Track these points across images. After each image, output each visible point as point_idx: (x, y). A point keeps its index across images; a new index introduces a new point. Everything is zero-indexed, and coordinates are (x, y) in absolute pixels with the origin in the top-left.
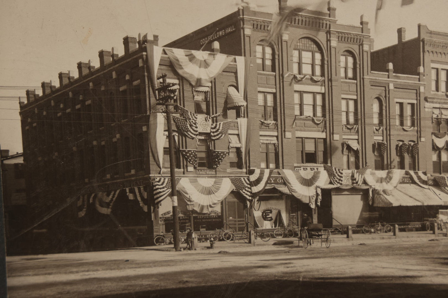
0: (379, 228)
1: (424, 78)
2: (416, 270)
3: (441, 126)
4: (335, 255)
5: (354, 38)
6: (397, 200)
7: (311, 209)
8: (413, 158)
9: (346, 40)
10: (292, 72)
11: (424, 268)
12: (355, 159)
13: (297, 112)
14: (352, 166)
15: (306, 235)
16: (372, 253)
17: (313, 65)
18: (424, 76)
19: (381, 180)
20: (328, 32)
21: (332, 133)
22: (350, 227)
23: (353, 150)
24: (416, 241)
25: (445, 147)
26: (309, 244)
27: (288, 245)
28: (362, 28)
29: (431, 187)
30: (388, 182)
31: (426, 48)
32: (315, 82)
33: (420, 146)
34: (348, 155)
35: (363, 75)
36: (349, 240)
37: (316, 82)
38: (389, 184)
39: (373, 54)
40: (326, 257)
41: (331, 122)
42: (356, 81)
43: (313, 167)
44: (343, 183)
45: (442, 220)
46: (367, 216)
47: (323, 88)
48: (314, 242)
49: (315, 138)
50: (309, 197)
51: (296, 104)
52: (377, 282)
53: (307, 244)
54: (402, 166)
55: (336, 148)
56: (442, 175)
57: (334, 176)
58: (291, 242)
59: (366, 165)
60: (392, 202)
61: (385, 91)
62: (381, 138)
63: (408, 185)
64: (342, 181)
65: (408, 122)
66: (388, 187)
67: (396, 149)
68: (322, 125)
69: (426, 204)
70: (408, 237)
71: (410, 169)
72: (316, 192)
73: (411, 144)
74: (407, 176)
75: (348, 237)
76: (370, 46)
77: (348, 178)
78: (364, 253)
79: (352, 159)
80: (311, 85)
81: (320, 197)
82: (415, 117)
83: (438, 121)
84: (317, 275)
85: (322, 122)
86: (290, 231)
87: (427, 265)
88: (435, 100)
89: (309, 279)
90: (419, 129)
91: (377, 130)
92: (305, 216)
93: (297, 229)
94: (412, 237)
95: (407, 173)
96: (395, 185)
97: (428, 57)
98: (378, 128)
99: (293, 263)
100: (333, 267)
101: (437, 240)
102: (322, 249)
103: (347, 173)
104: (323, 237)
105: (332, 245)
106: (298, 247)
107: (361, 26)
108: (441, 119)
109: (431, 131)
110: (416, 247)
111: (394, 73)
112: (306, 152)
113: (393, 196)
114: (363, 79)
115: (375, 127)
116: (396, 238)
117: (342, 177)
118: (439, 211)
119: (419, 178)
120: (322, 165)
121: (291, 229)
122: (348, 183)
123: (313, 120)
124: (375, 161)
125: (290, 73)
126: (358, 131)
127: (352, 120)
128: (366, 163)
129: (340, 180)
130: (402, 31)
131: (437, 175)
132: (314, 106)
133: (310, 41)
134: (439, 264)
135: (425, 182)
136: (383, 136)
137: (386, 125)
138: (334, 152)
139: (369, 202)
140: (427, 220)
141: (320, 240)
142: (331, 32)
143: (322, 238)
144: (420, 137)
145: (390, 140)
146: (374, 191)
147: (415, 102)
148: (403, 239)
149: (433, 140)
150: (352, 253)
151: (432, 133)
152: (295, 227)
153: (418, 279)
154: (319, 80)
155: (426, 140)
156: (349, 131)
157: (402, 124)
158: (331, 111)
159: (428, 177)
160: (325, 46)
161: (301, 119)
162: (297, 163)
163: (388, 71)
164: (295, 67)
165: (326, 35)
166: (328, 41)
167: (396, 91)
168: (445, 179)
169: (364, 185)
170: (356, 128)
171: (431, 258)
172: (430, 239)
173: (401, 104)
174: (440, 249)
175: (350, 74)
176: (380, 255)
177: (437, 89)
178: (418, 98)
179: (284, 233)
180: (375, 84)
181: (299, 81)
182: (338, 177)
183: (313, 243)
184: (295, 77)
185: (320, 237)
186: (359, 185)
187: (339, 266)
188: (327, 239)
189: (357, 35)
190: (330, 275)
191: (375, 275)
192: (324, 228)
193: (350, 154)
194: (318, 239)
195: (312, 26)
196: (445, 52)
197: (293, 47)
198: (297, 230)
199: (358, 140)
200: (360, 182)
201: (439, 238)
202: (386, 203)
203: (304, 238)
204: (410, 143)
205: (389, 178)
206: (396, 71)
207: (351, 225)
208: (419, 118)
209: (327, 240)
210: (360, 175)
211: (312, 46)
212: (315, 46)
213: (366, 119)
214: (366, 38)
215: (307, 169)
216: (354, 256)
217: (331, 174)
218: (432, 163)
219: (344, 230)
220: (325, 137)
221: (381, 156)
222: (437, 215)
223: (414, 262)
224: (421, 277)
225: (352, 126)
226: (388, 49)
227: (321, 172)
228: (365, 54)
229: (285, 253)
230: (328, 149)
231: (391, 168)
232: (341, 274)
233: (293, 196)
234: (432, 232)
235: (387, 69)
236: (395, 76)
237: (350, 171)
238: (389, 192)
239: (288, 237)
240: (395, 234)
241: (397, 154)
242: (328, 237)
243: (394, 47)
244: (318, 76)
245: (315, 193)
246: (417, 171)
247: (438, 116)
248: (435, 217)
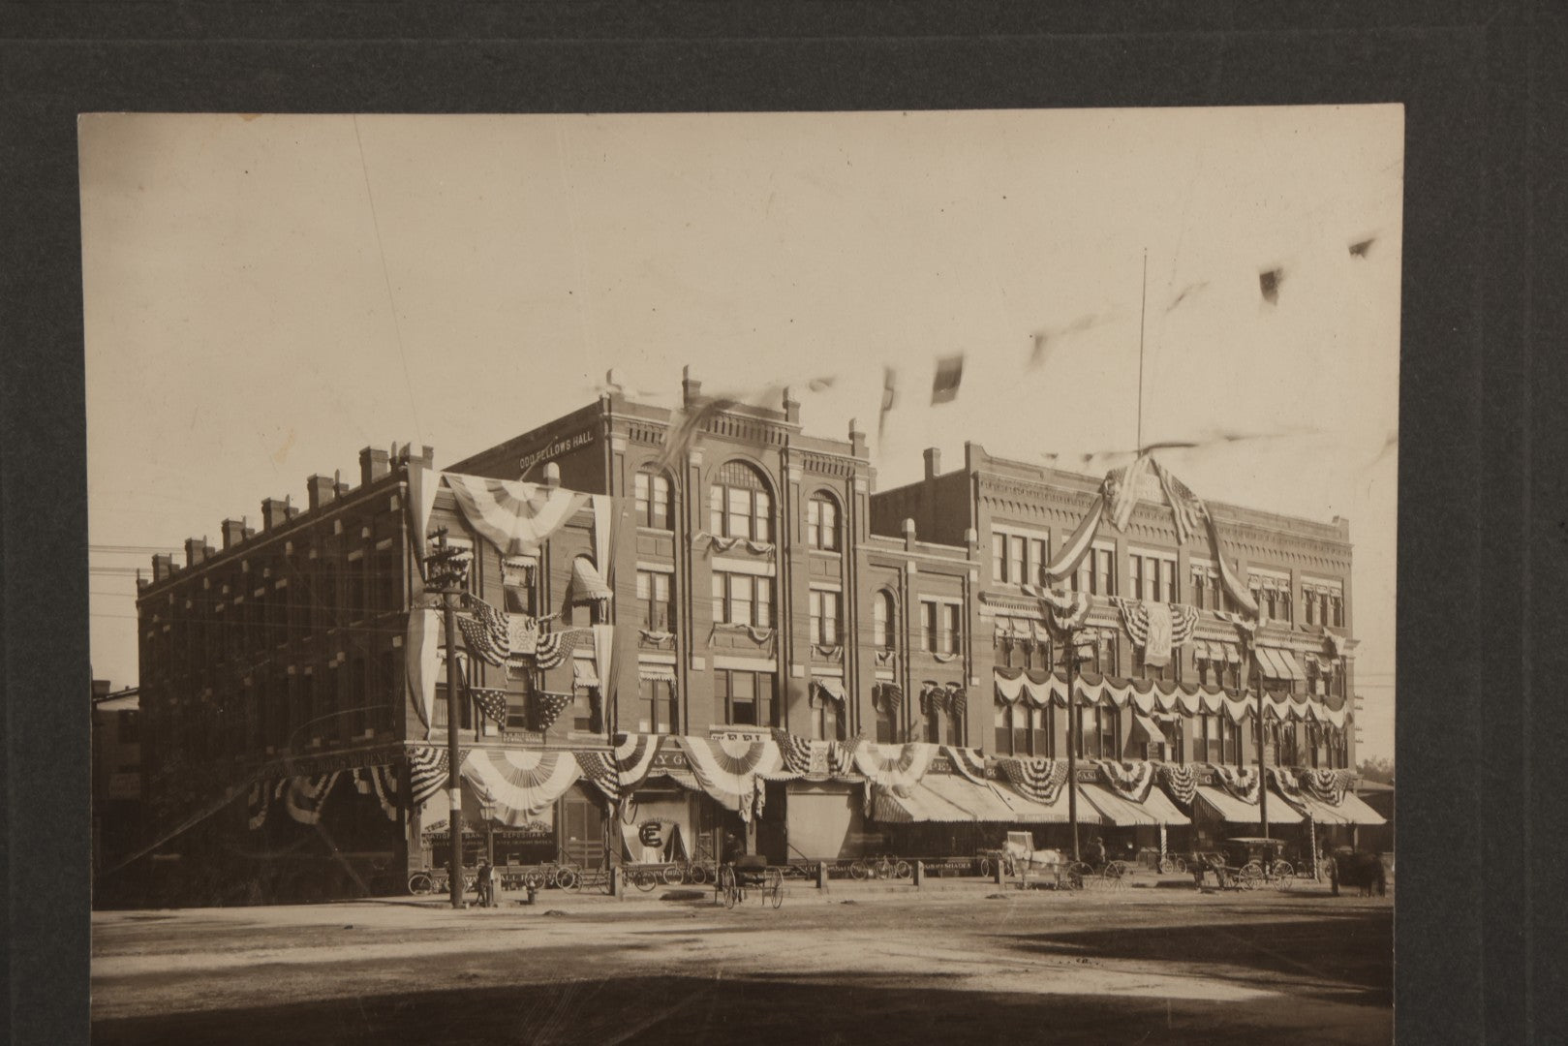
0: (884, 869)
1: (978, 552)
2: (959, 961)
3: (1011, 653)
4: (791, 925)
5: (836, 466)
6: (922, 808)
7: (743, 824)
8: (956, 719)
9: (820, 468)
10: (709, 531)
11: (976, 956)
12: (837, 717)
13: (718, 616)
14: (831, 732)
15: (732, 880)
16: (868, 922)
17: (752, 519)
18: (978, 548)
19: (889, 765)
20: (784, 452)
21: (789, 662)
22: (823, 865)
23: (833, 699)
24: (961, 898)
25: (1021, 699)
26: (737, 900)
27: (693, 902)
28: (853, 446)
29: (991, 783)
30: (904, 770)
31: (983, 491)
32: (756, 553)
33: (969, 694)
34: (822, 710)
35: (855, 543)
36: (821, 893)
37: (758, 553)
38: (905, 774)
39: (874, 500)
40: (771, 929)
41: (788, 639)
42: (839, 555)
43: (749, 732)
44: (810, 768)
45: (1013, 854)
46: (860, 841)
47: (773, 566)
48: (749, 896)
49: (754, 672)
50: (740, 797)
51: (717, 598)
52: (878, 987)
53: (734, 899)
54: (932, 736)
55: (798, 695)
56: (1015, 758)
57: (793, 753)
58: (700, 895)
59: (859, 732)
60: (911, 811)
61: (900, 577)
63: (947, 776)
64: (808, 764)
65: (945, 643)
66: (904, 779)
67: (922, 699)
68: (769, 644)
69: (980, 819)
70: (943, 889)
71: (949, 743)
72: (755, 786)
73: (950, 690)
74: (943, 758)
75: (819, 886)
76: (870, 484)
77: (821, 758)
78: (852, 923)
79: (830, 718)
80: (747, 559)
81: (762, 799)
82: (960, 634)
83: (1006, 644)
84: (751, 966)
85: (770, 638)
86: (698, 870)
87: (982, 951)
88: (1000, 600)
89: (735, 975)
90: (968, 660)
91: (881, 658)
92: (729, 839)
93: (713, 866)
94: (953, 889)
95: (943, 752)
96: (918, 777)
97: (985, 511)
98: (883, 654)
99: (701, 941)
100: (787, 950)
101: (1003, 897)
102: (763, 911)
103: (819, 747)
104: (767, 884)
105: (787, 902)
106: (714, 904)
107: (851, 442)
108: (1012, 639)
109: (993, 663)
110: (959, 912)
111: (916, 540)
112: (735, 700)
113: (913, 799)
114: (855, 550)
115: (877, 653)
116: (918, 890)
117: (808, 756)
118: (1007, 835)
119: (968, 762)
120: (768, 730)
121: (701, 866)
122: (820, 770)
123: (750, 634)
124: (878, 722)
125: (703, 533)
126: (842, 660)
127: (830, 636)
128: (859, 727)
129: (804, 762)
130: (934, 455)
131: (1004, 757)
132: (754, 604)
133: (746, 467)
134: (1006, 948)
135: (979, 772)
136: (894, 672)
137: (902, 648)
138: (793, 703)
139: (864, 811)
140: (984, 854)
141: (761, 891)
142: (790, 451)
143: (763, 888)
144: (970, 676)
145: (908, 680)
146: (875, 787)
147: (959, 601)
148: (934, 893)
149: (995, 684)
150: (827, 921)
151: (994, 669)
152: (709, 861)
153: (963, 980)
154: (764, 549)
155: (981, 683)
156: (824, 658)
157: (933, 647)
158: (788, 614)
159: (985, 761)
160: (778, 479)
161: (725, 630)
162: (716, 724)
163: (904, 535)
164: (716, 521)
165: (778, 457)
166: (784, 469)
167: (921, 578)
168: (1020, 767)
169: (854, 774)
170: (838, 653)
171: (991, 935)
172: (989, 893)
173: (932, 606)
174: (1009, 915)
175: (828, 539)
176: (886, 926)
177: (1004, 578)
178: (967, 594)
179: (685, 874)
180: (878, 562)
181: (723, 550)
182: (801, 757)
183: (746, 897)
184: (714, 542)
185: (761, 885)
186: (843, 774)
187: (800, 950)
188: (775, 889)
189: (842, 460)
190: (781, 968)
191: (875, 970)
192: (769, 863)
193: (826, 708)
194: (757, 888)
195: (752, 438)
196: (1019, 501)
197: (711, 479)
198: (713, 868)
199: (843, 677)
200: (846, 769)
201: (1008, 892)
202: (898, 814)
203: (726, 886)
204: (949, 687)
205: (905, 762)
206: (921, 535)
207: (826, 861)
208: (967, 636)
209: (775, 892)
210: (847, 753)
211: (751, 478)
212: (756, 479)
213: (859, 635)
214: (860, 466)
215: (736, 736)
216: (831, 927)
217: (786, 749)
218: (994, 732)
219: (810, 871)
220: (774, 670)
221: (890, 713)
222: (1004, 843)
223: (954, 942)
224: (971, 975)
225: (830, 649)
226: (906, 490)
227: (765, 746)
228: (859, 499)
229: (685, 917)
230: (781, 694)
231: (909, 740)
232: (804, 967)
233: (705, 794)
234: (992, 879)
235: (903, 530)
236: (918, 546)
237: (825, 744)
238: (907, 791)
239: (694, 883)
240: (916, 882)
241: (922, 710)
242: (777, 885)
243: (917, 487)
244: (762, 541)
245: (752, 790)
246: (963, 747)
247: (1005, 633)
248: (1000, 847)
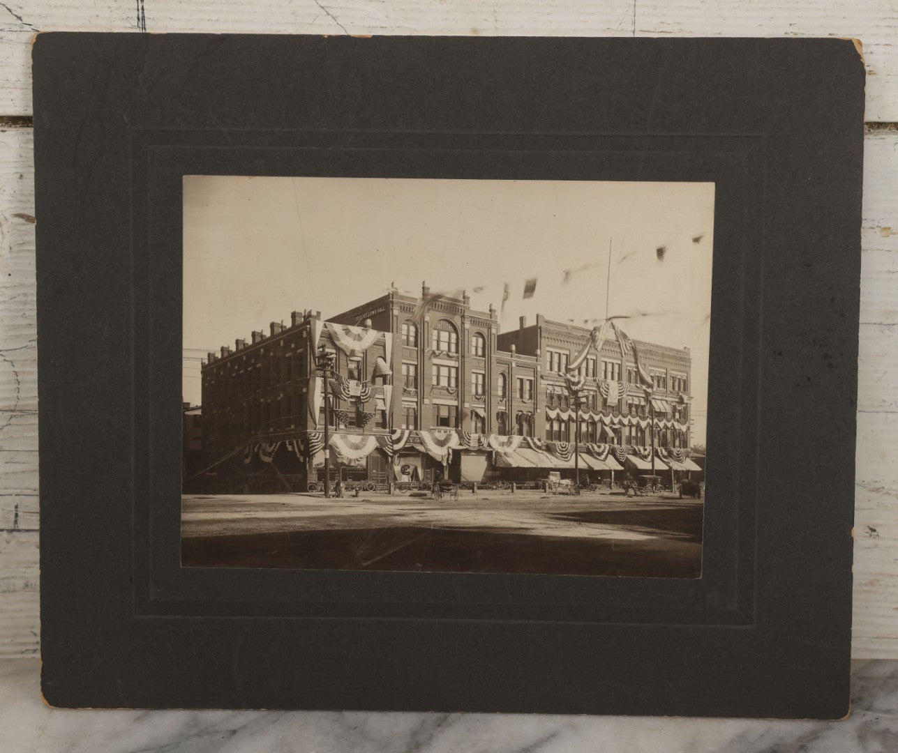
0: (500, 486)
1: (541, 359)
2: (529, 523)
3: (553, 400)
4: (462, 507)
5: (484, 323)
6: (516, 462)
7: (443, 466)
8: (530, 426)
9: (477, 323)
10: (432, 348)
11: (536, 521)
12: (482, 424)
13: (434, 382)
14: (479, 431)
16: (493, 507)
17: (449, 344)
18: (541, 357)
19: (503, 444)
20: (463, 317)
21: (463, 402)
22: (475, 484)
23: (480, 417)
24: (530, 498)
25: (557, 418)
27: (422, 497)
28: (491, 315)
29: (544, 452)
30: (509, 446)
31: (543, 334)
32: (450, 357)
33: (536, 416)
34: (476, 421)
35: (491, 354)
36: (474, 495)
37: (451, 357)
38: (509, 448)
39: (498, 336)
40: (453, 509)
41: (463, 392)
42: (484, 359)
43: (446, 429)
44: (470, 445)
45: (552, 481)
46: (490, 474)
47: (457, 362)
49: (449, 405)
50: (442, 456)
51: (434, 375)
52: (497, 533)
54: (520, 433)
55: (467, 415)
56: (554, 442)
57: (464, 438)
58: (425, 495)
59: (491, 431)
60: (511, 463)
61: (509, 368)
62: (504, 408)
63: (525, 449)
64: (470, 443)
65: (527, 396)
66: (509, 450)
67: (517, 418)
68: (455, 394)
69: (539, 466)
70: (524, 494)
71: (527, 436)
72: (448, 451)
73: (528, 414)
74: (524, 441)
75: (473, 492)
76: (497, 330)
77: (475, 440)
78: (486, 507)
79: (479, 425)
80: (447, 359)
81: (451, 457)
82: (532, 392)
83: (551, 396)
84: (445, 524)
85: (455, 391)
87: (538, 519)
88: (549, 378)
89: (439, 527)
90: (535, 402)
91: (500, 401)
92: (437, 472)
93: (431, 484)
94: (527, 494)
95: (525, 439)
96: (514, 449)
97: (544, 342)
98: (501, 399)
99: (425, 513)
100: (460, 517)
101: (548, 498)
102: (451, 502)
103: (474, 436)
104: (452, 491)
105: (460, 498)
106: (431, 499)
107: (490, 313)
108: (553, 394)
109: (546, 404)
110: (530, 503)
111: (516, 353)
112: (441, 417)
113: (512, 458)
114: (491, 357)
115: (499, 398)
116: (513, 495)
117: (470, 440)
118: (550, 473)
119: (535, 444)
120: (454, 429)
121: (425, 483)
122: (475, 445)
123: (448, 390)
124: (499, 427)
125: (429, 348)
126: (485, 401)
127: (480, 391)
128: (491, 429)
129: (468, 442)
130: (524, 319)
131: (550, 442)
132: (449, 378)
133: (447, 322)
134: (548, 518)
135: (539, 448)
136: (506, 406)
137: (509, 397)
138: (464, 418)
139: (492, 462)
140: (540, 480)
141: (450, 494)
142: (465, 316)
144: (537, 409)
145: (511, 410)
146: (497, 453)
147: (533, 379)
148: (520, 496)
149: (547, 412)
150: (476, 506)
151: (546, 406)
153: (531, 531)
154: (454, 356)
155: (541, 412)
156: (477, 400)
157: (522, 396)
158: (463, 382)
159: (542, 443)
160: (460, 327)
161: (437, 388)
162: (433, 426)
163: (511, 351)
164: (434, 344)
165: (461, 318)
166: (463, 323)
167: (517, 369)
168: (556, 446)
169: (489, 447)
170: (483, 398)
171: (542, 513)
172: (542, 496)
173: (521, 380)
174: (550, 505)
175: (480, 352)
176: (500, 509)
177: (551, 369)
178: (536, 376)
179: (419, 486)
180: (500, 362)
181: (437, 355)
182: (467, 440)
184: (434, 353)
185: (450, 491)
186: (484, 447)
187: (465, 517)
188: (456, 493)
189: (487, 320)
190: (457, 524)
191: (495, 526)
192: (453, 483)
193: (478, 421)
196: (558, 338)
197: (433, 327)
199: (485, 408)
200: (485, 445)
201: (550, 496)
202: (506, 464)
205: (509, 443)
206: (518, 352)
207: (476, 482)
208: (535, 392)
209: (455, 494)
210: (486, 439)
211: (449, 327)
212: (451, 327)
213: (492, 391)
214: (494, 323)
215: (441, 431)
216: (478, 509)
217: (461, 437)
218: (545, 431)
219: (470, 486)
220: (457, 405)
221: (503, 423)
222: (549, 476)
223: (528, 516)
224: (533, 529)
225: (480, 397)
226: (512, 333)
227: (453, 435)
228: (493, 336)
229: (419, 503)
230: (460, 415)
231: (511, 434)
232: (466, 524)
233: (428, 454)
234: (543, 490)
235: (511, 349)
236: (516, 356)
237: (477, 435)
238: (510, 455)
239: (423, 490)
240: (513, 492)
241: (517, 422)
242: (456, 491)
243: (517, 332)
244: (453, 352)
245: (447, 453)
246: (533, 438)
247: (551, 392)
248: (547, 478)
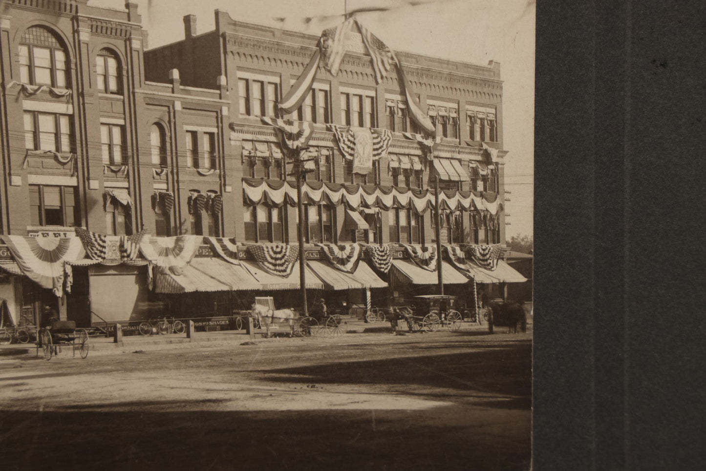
0: (164, 327)
1: (228, 93)
2: (222, 390)
3: (255, 167)
4: (95, 370)
5: (116, 30)
6: (192, 283)
7: (56, 298)
8: (215, 217)
9: (104, 31)
10: (19, 80)
11: (234, 386)
12: (125, 218)
13: (29, 145)
14: (121, 229)
15: (49, 339)
16: (153, 365)
17: (52, 71)
18: (227, 90)
19: (166, 252)
20: (75, 19)
21: (87, 179)
22: (119, 326)
23: (122, 205)
24: (222, 345)
25: (263, 201)
26: (54, 354)
27: (19, 356)
28: (129, 14)
29: (242, 262)
30: (178, 255)
31: (229, 48)
32: (57, 97)
33: (224, 198)
34: (114, 213)
35: (133, 88)
36: (117, 346)
37: (58, 96)
38: (178, 258)
39: (146, 54)
40: (80, 373)
41: (85, 161)
42: (122, 97)
43: (58, 231)
44: (106, 256)
45: (260, 313)
46: (146, 308)
47: (70, 106)
48: (63, 351)
49: (60, 186)
50: (53, 278)
51: (28, 132)
52: (162, 411)
53: (51, 353)
54: (198, 230)
55: (95, 202)
56: (259, 244)
57: (93, 245)
58: (25, 351)
59: (142, 229)
60: (183, 284)
61: (169, 112)
62: (164, 186)
63: (209, 259)
64: (105, 253)
65: (206, 162)
66: (177, 262)
67: (189, 203)
68: (71, 165)
69: (235, 288)
70: (209, 340)
71: (211, 235)
72: (64, 270)
73: (210, 196)
74: (206, 245)
75: (116, 341)
76: (143, 42)
77: (114, 248)
78: (141, 366)
79: (120, 219)
80: (50, 101)
81: (70, 279)
82: (216, 154)
83: (251, 161)
84: (66, 401)
85: (71, 160)
86: (23, 333)
87: (238, 383)
88: (245, 129)
89: (54, 408)
90: (222, 173)
91: (157, 174)
92: (47, 310)
93: (35, 330)
94: (216, 339)
95: (206, 241)
96: (188, 260)
97: (232, 62)
98: (159, 171)
99: (27, 384)
100: (93, 388)
101: (253, 343)
102: (74, 361)
103: (112, 241)
104: (76, 341)
105: (91, 354)
106: (36, 357)
107: (127, 11)
108: (254, 157)
109: (241, 175)
110: (221, 355)
111: (181, 84)
112: (46, 207)
113: (185, 276)
114: (134, 93)
115: (154, 170)
116: (190, 342)
117: (104, 247)
118: (255, 299)
119: (224, 248)
120: (73, 229)
121: (24, 330)
122: (114, 257)
123: (56, 158)
124: (157, 221)
125: (14, 82)
126: (128, 176)
127: (118, 157)
128: (142, 225)
129: (101, 252)
130: (191, 20)
131: (252, 243)
132: (57, 135)
133: (45, 31)
134: (255, 380)
135: (233, 255)
136: (167, 184)
137: (172, 166)
138: (91, 208)
139: (148, 286)
140: (238, 314)
141: (72, 347)
142: (80, 18)
143: (74, 344)
144: (225, 185)
145: (178, 190)
146: (156, 268)
147: (215, 130)
148: (202, 343)
149: (244, 190)
150: (122, 366)
151: (243, 180)
152: (31, 326)
153: (225, 404)
154: (63, 94)
155: (233, 189)
156: (114, 174)
157: (196, 164)
158: (84, 143)
159: (238, 247)
160: (71, 40)
161: (35, 156)
162: (33, 225)
163: (171, 81)
164: (24, 72)
165: (71, 22)
166: (76, 32)
167: (185, 114)
168: (263, 250)
169: (140, 259)
170: (124, 171)
171: (244, 371)
172: (243, 341)
173: (194, 134)
174: (258, 357)
175: (113, 86)
176: (166, 368)
177: (248, 112)
178: (220, 125)
179: (13, 336)
180: (152, 102)
181: (31, 94)
182: (99, 248)
183: (60, 352)
184: (24, 89)
185: (72, 342)
186: (131, 260)
187: (103, 387)
188: (83, 344)
189: (121, 24)
190: (89, 401)
191: (159, 399)
192: (77, 327)
193: (116, 212)
194: (68, 345)
195: (48, 8)
196: (257, 54)
197: (18, 40)
198: (34, 331)
199: (128, 189)
200: (134, 256)
201: (256, 340)
202: (174, 287)
203: (45, 344)
204: (209, 194)
205: (178, 249)
206: (184, 81)
207: (120, 323)
208: (221, 155)
209: (82, 347)
210: (134, 245)
211: (50, 40)
212: (54, 40)
213: (140, 157)
214: (135, 29)
215: (48, 234)
216: (126, 370)
217: (87, 242)
218: (243, 226)
219: (109, 331)
220: (76, 184)
221: (166, 214)
222: (253, 305)
223: (218, 377)
224: (230, 400)
225: (118, 168)
226: (171, 47)
227: (71, 240)
228: (135, 54)
229: (14, 368)
230: (82, 203)
231: (181, 233)
232: (106, 399)
233: (26, 277)
234: (245, 331)
235: (170, 78)
236: (182, 89)
237: (117, 238)
238: (180, 271)
239: (20, 343)
240: (188, 336)
241: (190, 211)
242: (84, 342)
243: (180, 44)
244: (61, 88)
245: (62, 273)
246: (221, 238)
247: (250, 153)
248: (250, 308)
